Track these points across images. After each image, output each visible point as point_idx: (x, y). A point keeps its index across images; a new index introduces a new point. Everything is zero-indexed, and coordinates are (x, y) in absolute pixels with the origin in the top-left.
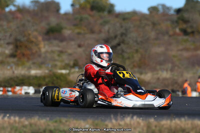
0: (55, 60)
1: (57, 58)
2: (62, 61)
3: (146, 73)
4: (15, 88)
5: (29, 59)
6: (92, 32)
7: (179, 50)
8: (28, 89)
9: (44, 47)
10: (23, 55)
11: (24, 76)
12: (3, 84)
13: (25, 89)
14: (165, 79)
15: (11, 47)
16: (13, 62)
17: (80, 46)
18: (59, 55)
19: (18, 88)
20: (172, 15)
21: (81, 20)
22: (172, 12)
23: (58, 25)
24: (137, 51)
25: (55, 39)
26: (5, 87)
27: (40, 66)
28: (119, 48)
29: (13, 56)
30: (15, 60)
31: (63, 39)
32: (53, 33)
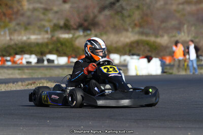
3: (162, 36)
7: (179, 4)
8: (30, 58)
13: (26, 58)
18: (44, 14)
19: (18, 57)
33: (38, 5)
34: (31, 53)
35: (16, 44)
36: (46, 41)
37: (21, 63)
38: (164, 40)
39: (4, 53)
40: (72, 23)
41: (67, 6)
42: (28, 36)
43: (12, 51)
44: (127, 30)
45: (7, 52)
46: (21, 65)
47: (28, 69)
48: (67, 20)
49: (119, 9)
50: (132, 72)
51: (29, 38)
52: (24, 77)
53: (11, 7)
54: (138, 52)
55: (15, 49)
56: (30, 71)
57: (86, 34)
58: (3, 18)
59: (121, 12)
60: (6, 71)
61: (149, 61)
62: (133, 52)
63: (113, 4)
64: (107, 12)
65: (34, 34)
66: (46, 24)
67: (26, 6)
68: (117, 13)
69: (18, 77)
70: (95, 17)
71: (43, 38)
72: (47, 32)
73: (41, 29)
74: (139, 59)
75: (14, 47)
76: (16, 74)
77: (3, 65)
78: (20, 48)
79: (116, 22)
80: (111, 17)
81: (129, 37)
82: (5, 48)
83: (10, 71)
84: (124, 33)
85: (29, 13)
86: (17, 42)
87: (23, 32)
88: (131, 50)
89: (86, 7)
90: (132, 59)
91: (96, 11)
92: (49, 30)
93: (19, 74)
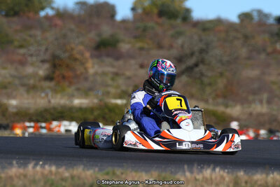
0: (107, 86)
1: (110, 82)
2: (118, 87)
4: (51, 123)
5: (71, 84)
6: (160, 47)
9: (93, 67)
10: (64, 77)
11: (63, 107)
12: (34, 118)
14: (260, 115)
15: (47, 66)
16: (49, 87)
17: (142, 66)
20: (271, 25)
21: (145, 30)
22: (271, 21)
23: (112, 36)
24: (221, 75)
25: (108, 56)
26: (37, 121)
27: (86, 93)
28: (197, 69)
29: (49, 78)
30: (52, 84)
31: (118, 57)
32: (105, 47)
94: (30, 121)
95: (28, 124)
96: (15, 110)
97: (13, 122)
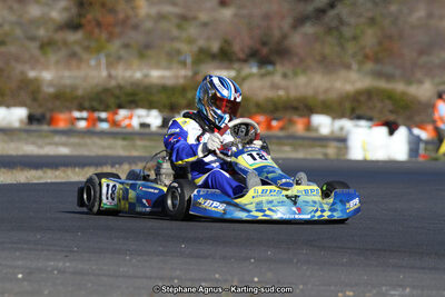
33: (167, 9)
34: (150, 106)
35: (120, 87)
36: (181, 81)
37: (129, 125)
38: (423, 90)
39: (95, 104)
40: (236, 47)
41: (227, 13)
42: (145, 71)
43: (112, 101)
44: (348, 67)
45: (101, 101)
46: (129, 130)
47: (142, 139)
48: (226, 42)
49: (334, 24)
50: (357, 152)
51: (146, 76)
52: (135, 153)
53: (113, 11)
54: (369, 113)
55: (118, 97)
56: (147, 143)
57: (263, 71)
58: (96, 31)
59: (337, 28)
60: (97, 140)
61: (391, 133)
62: (358, 112)
63: (321, 12)
64: (309, 29)
65: (157, 66)
66: (184, 47)
67: (144, 8)
68: (329, 30)
69: (122, 153)
70: (284, 37)
71: (177, 77)
72: (184, 64)
73: (174, 57)
74: (370, 127)
75: (117, 92)
76: (118, 148)
77: (92, 129)
78: (128, 95)
79: (327, 50)
80: (316, 38)
81: (352, 81)
82: (98, 94)
83: (106, 142)
84: (343, 73)
85: (149, 25)
86: (122, 83)
87: (136, 62)
88: (356, 107)
89: (267, 17)
90: (357, 126)
91: (287, 24)
92: (189, 60)
93: (124, 148)
94: (81, 109)
95: (77, 114)
96: (51, 90)
97: (52, 110)
